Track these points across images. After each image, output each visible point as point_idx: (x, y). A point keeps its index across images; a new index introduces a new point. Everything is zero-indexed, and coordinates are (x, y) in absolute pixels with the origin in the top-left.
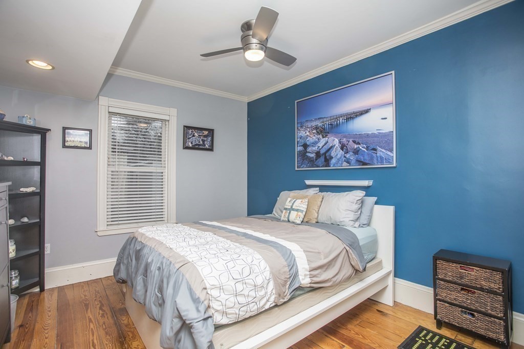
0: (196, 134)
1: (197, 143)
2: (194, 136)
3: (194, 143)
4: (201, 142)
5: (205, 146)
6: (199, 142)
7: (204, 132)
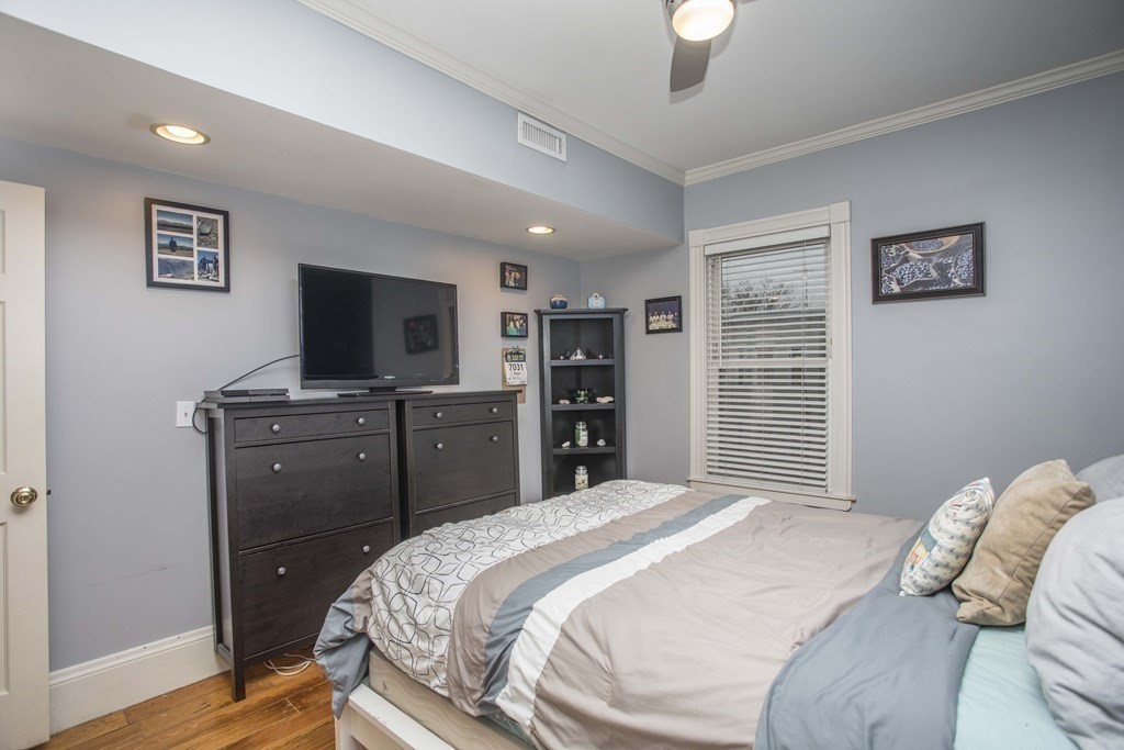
0: (914, 254)
1: (920, 277)
2: (906, 260)
3: (906, 282)
4: (934, 274)
5: (949, 281)
6: (927, 275)
7: (944, 240)
